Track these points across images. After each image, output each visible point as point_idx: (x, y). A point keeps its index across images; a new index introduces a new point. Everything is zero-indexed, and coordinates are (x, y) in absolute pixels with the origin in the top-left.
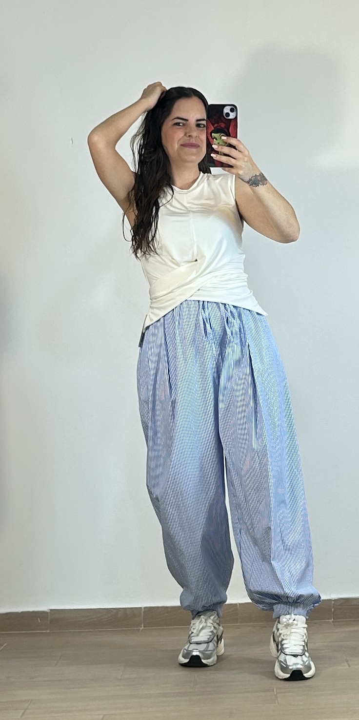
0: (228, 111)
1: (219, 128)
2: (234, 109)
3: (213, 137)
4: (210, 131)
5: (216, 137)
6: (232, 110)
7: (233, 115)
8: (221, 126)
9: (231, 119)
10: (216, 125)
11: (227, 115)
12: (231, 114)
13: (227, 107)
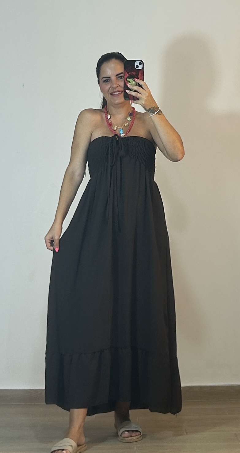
3: (128, 81)
5: (130, 81)
8: (133, 74)
9: (140, 69)
10: (129, 73)
12: (140, 66)
13: (137, 62)
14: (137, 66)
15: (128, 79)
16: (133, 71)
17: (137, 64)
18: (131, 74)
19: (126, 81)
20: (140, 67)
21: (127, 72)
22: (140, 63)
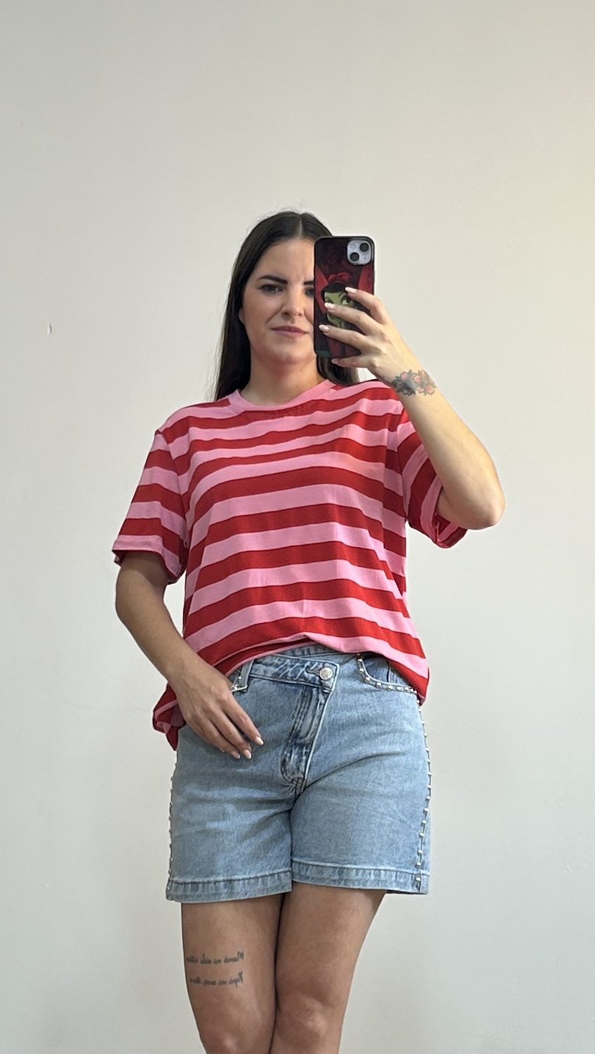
0: (357, 250)
1: (338, 281)
2: (367, 244)
3: (326, 300)
4: (320, 289)
5: (332, 299)
6: (364, 247)
7: (365, 258)
8: (343, 278)
9: (362, 265)
10: (331, 277)
11: (355, 257)
12: (362, 256)
13: (352, 242)
14: (355, 256)
15: (326, 294)
16: (341, 272)
17: (352, 249)
18: (333, 280)
19: (320, 300)
20: (363, 259)
21: (324, 275)
22: (364, 244)
